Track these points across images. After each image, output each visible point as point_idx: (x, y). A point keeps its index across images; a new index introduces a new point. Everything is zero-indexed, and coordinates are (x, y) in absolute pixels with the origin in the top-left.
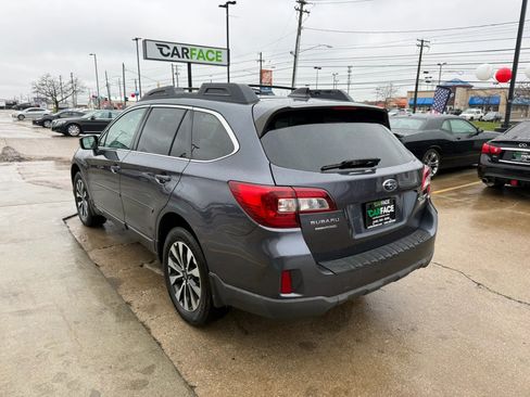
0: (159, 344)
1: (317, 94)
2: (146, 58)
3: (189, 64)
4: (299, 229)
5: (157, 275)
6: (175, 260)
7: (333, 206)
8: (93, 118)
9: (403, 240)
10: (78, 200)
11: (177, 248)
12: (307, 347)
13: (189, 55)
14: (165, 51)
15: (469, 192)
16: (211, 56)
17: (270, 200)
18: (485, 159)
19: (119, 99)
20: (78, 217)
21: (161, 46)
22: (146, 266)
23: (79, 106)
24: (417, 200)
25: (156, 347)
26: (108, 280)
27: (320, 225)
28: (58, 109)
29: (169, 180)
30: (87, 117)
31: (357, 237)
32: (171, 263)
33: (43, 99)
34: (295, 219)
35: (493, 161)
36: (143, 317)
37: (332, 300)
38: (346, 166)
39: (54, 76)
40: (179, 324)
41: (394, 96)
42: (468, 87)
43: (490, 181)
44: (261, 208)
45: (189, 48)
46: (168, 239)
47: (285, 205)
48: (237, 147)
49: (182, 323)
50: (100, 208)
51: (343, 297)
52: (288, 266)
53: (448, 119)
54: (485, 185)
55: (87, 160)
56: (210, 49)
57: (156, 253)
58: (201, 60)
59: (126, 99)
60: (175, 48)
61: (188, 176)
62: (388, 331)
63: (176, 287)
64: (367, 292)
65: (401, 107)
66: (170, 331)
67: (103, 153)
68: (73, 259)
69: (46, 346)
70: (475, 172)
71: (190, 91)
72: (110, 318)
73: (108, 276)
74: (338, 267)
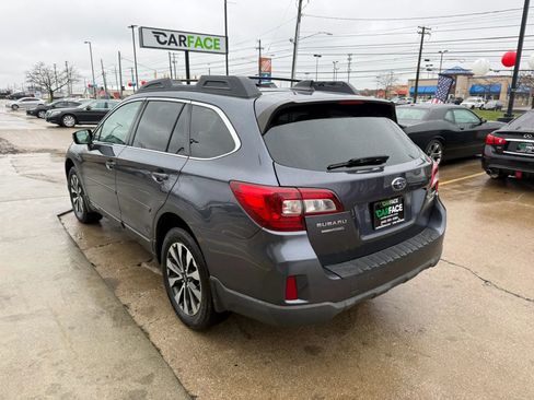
0: (159, 350)
1: (321, 86)
2: (142, 46)
3: (187, 52)
4: (305, 232)
5: (156, 275)
6: (173, 261)
7: (340, 207)
8: (88, 109)
9: (411, 240)
10: (73, 195)
11: (176, 249)
12: (312, 351)
13: (186, 42)
14: (162, 39)
15: (472, 184)
16: (209, 43)
17: (274, 202)
18: (489, 150)
19: (115, 88)
20: (73, 213)
21: (157, 33)
22: (144, 265)
23: (74, 96)
24: (426, 198)
25: (155, 353)
26: (104, 280)
27: (326, 228)
28: (53, 98)
29: (167, 178)
30: (83, 107)
31: (365, 238)
32: (169, 264)
33: (37, 89)
34: (300, 222)
35: (497, 152)
36: (141, 320)
37: (339, 306)
38: (353, 164)
39: (49, 65)
40: (179, 328)
41: (394, 84)
42: (469, 75)
43: (494, 173)
44: (265, 210)
45: (186, 35)
46: (166, 239)
47: (290, 208)
48: (238, 145)
49: (182, 327)
50: (96, 205)
51: (350, 302)
52: (293, 271)
53: (451, 109)
54: (488, 177)
55: (81, 155)
56: (208, 37)
57: (154, 253)
58: (199, 48)
59: (123, 88)
60: (172, 36)
61: (187, 174)
62: (395, 333)
63: (175, 289)
64: (375, 295)
65: (402, 95)
66: (170, 335)
67: (97, 147)
68: (68, 259)
69: (39, 355)
70: (479, 163)
71: (188, 83)
72: (106, 322)
73: (105, 276)
74: (344, 271)
